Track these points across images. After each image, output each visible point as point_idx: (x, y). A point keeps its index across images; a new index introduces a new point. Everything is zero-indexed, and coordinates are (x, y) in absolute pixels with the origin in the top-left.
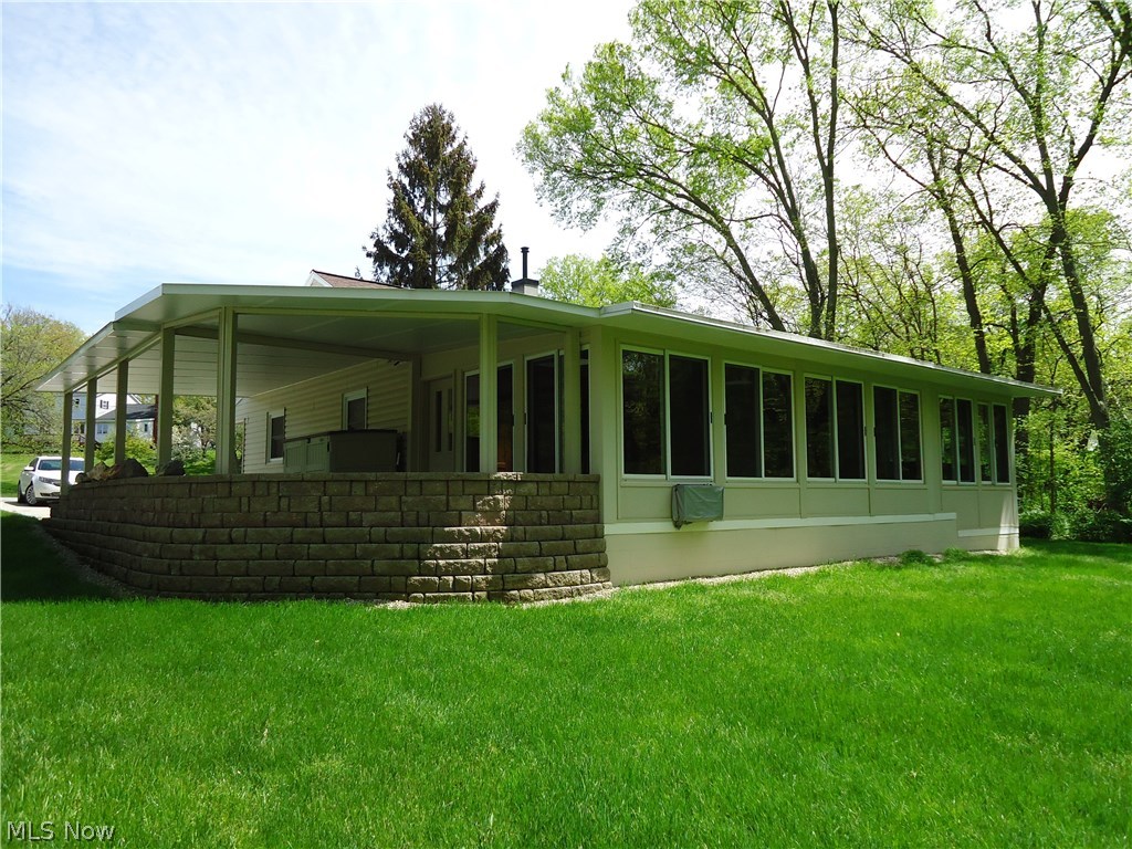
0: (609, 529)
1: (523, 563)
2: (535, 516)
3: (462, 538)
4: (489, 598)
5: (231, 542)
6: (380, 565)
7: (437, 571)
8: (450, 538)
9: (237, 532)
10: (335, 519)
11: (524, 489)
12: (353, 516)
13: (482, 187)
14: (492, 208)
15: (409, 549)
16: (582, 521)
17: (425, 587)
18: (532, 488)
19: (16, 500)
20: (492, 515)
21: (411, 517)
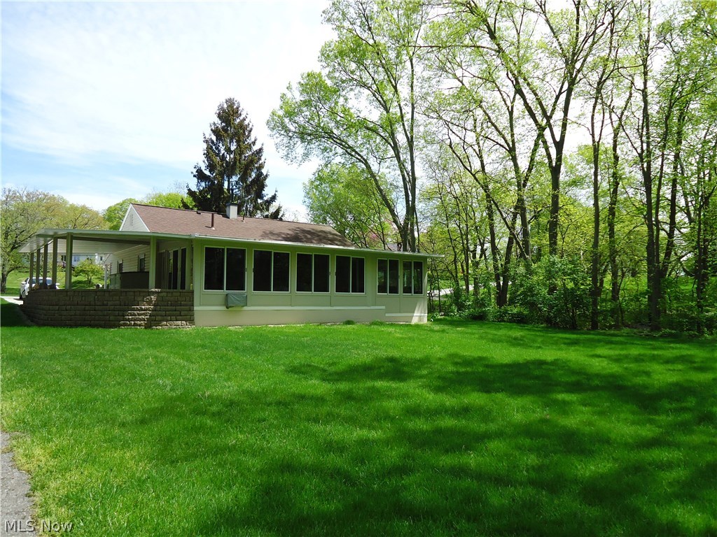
0: (195, 308)
1: (158, 318)
2: (166, 303)
3: (138, 310)
4: (145, 328)
5: (66, 310)
6: (112, 318)
7: (129, 320)
8: (134, 310)
9: (68, 307)
10: (99, 303)
11: (162, 294)
12: (105, 302)
13: (255, 140)
14: (260, 151)
15: (121, 313)
16: (186, 305)
17: (125, 325)
18: (164, 294)
19: (19, 298)
20: (149, 303)
21: (122, 303)
